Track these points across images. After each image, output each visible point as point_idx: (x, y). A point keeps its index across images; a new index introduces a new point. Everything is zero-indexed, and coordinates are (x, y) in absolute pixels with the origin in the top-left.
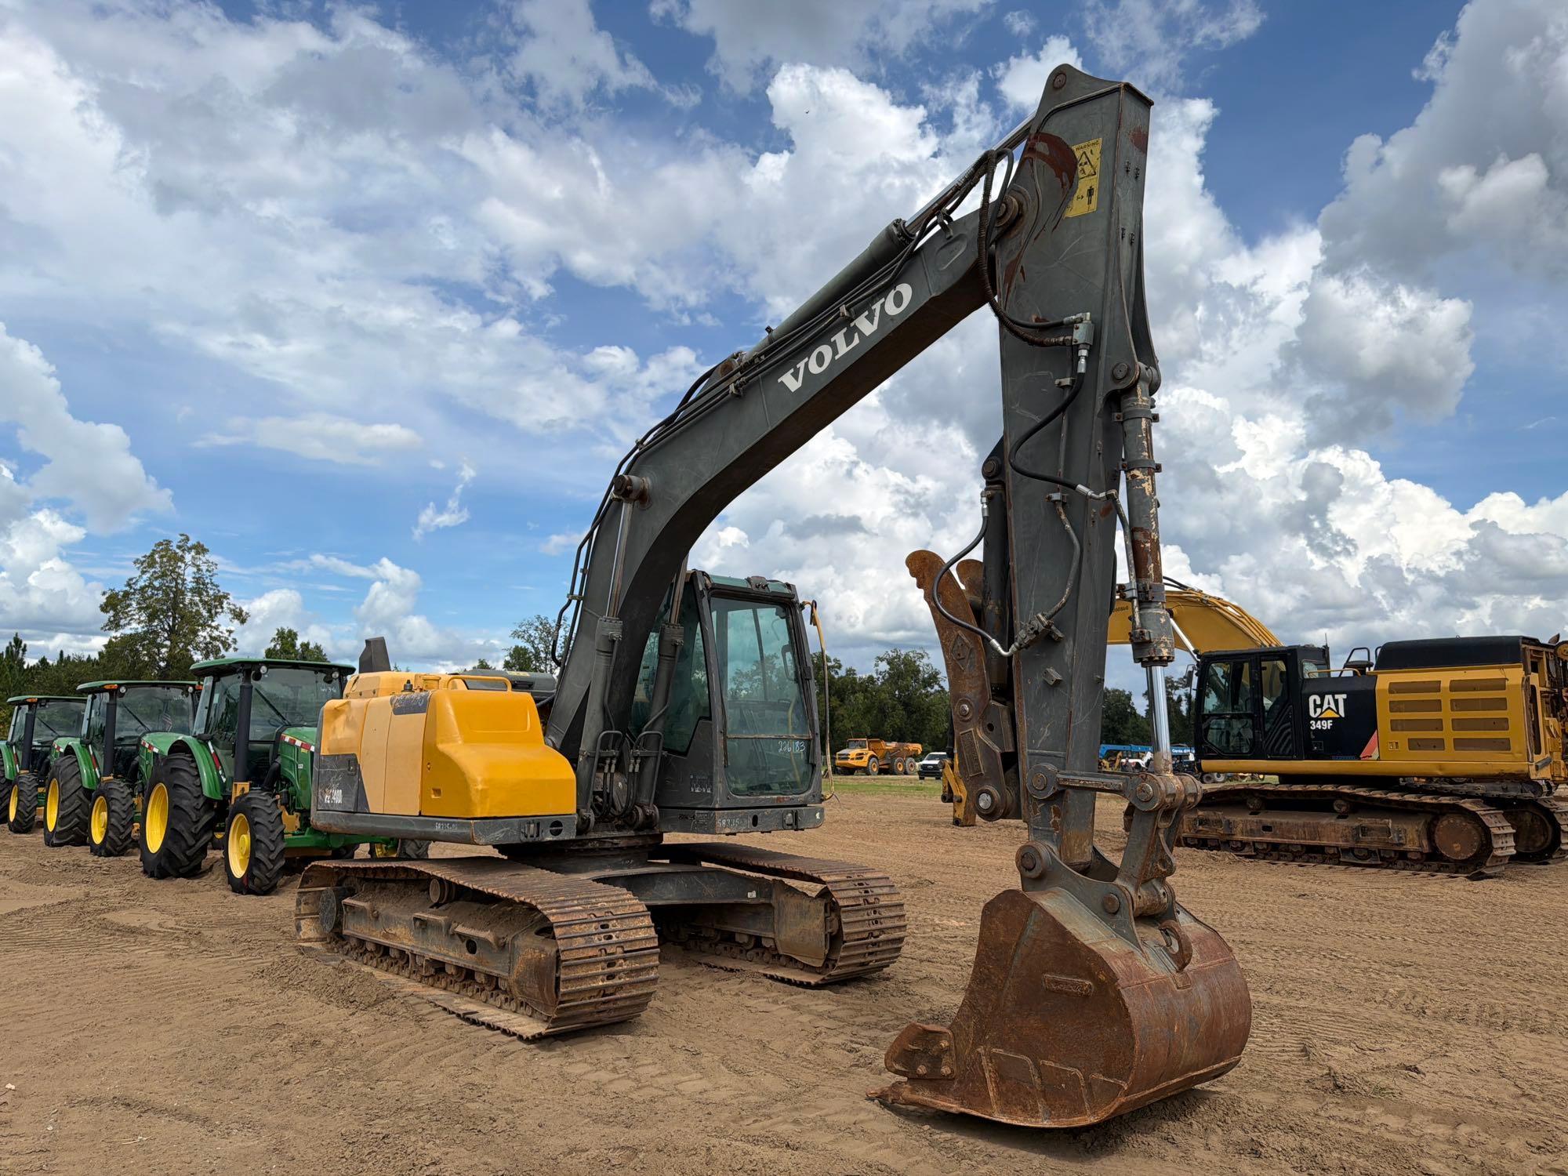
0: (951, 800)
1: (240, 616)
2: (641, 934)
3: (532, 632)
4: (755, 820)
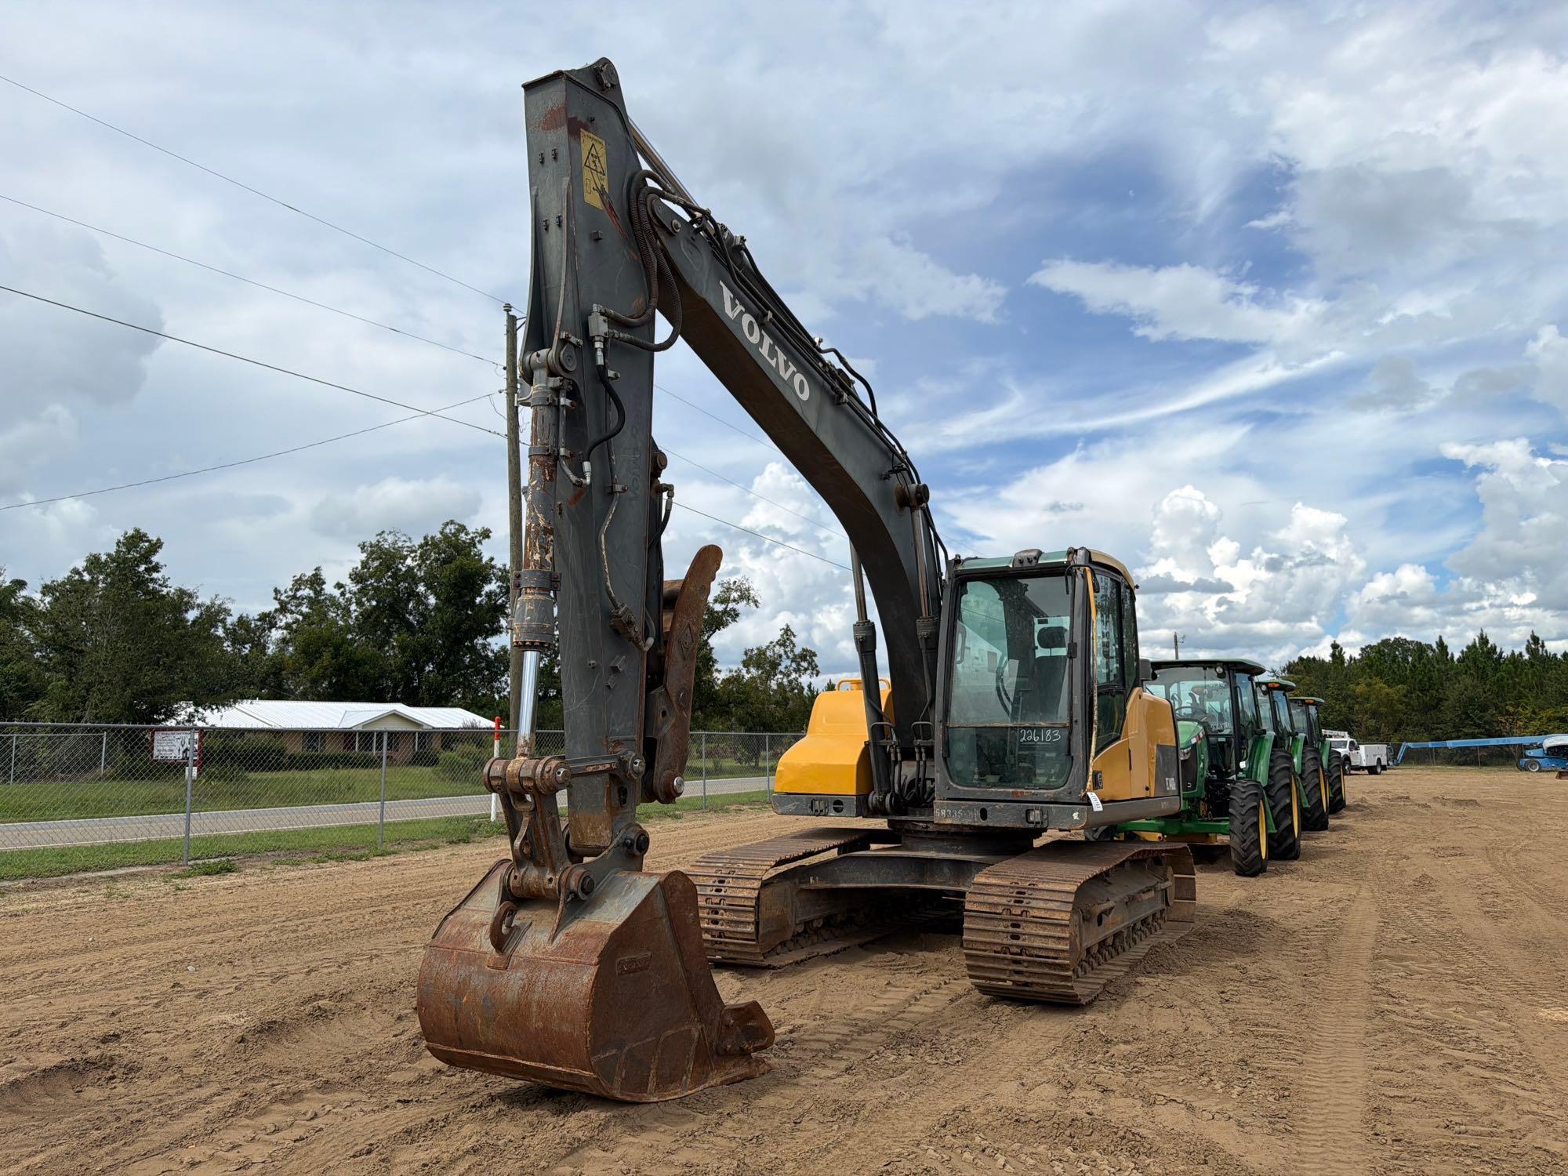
2: (745, 894)
4: (984, 814)
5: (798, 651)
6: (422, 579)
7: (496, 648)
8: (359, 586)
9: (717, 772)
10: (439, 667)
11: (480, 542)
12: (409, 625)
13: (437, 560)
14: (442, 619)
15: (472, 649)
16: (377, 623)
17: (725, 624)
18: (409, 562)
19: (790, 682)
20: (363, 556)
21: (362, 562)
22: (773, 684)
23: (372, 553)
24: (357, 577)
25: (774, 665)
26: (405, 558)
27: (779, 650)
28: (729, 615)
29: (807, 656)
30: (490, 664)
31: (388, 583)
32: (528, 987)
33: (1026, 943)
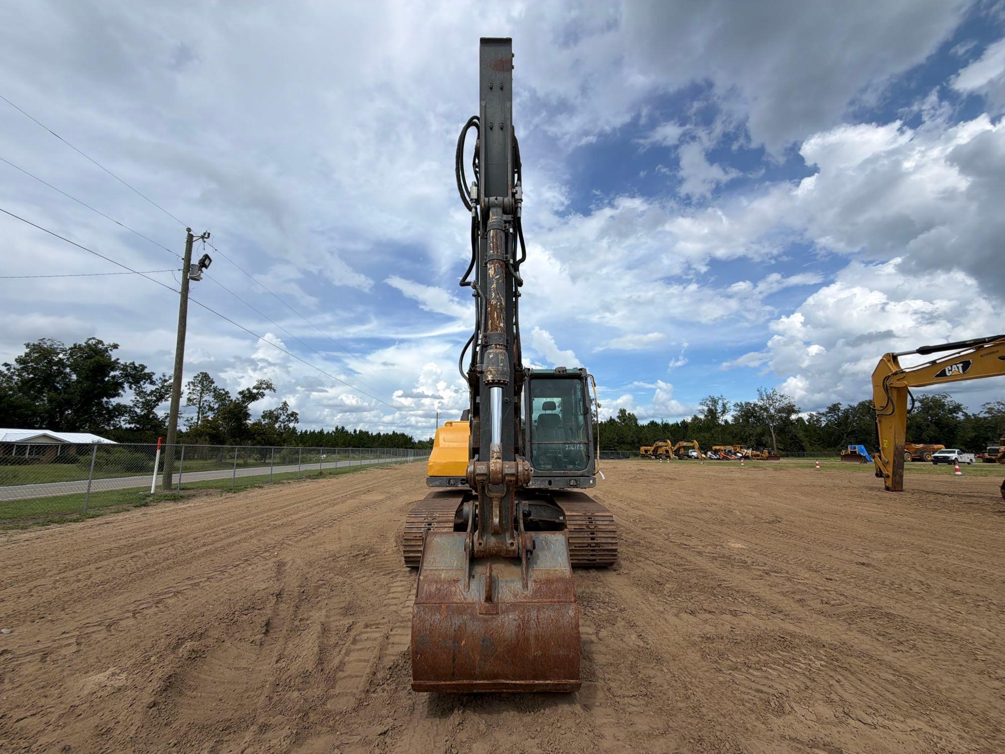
0: (881, 476)
1: (599, 406)
3: (708, 402)
4: (550, 483)
5: (289, 412)
6: (68, 366)
7: (114, 404)
8: (22, 366)
9: (245, 465)
10: (76, 412)
11: (111, 350)
12: (56, 389)
13: (81, 357)
14: (81, 387)
15: (100, 403)
16: (33, 386)
17: (257, 399)
18: (61, 356)
19: (285, 426)
20: (27, 350)
21: (26, 353)
22: (277, 426)
23: (34, 349)
24: (20, 361)
25: (277, 418)
26: (58, 354)
27: (281, 412)
28: (260, 395)
29: (294, 414)
30: (109, 411)
31: (43, 366)
32: (524, 625)
33: (599, 541)
